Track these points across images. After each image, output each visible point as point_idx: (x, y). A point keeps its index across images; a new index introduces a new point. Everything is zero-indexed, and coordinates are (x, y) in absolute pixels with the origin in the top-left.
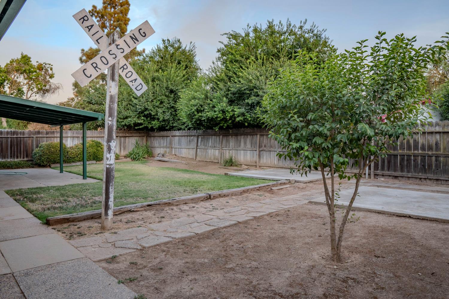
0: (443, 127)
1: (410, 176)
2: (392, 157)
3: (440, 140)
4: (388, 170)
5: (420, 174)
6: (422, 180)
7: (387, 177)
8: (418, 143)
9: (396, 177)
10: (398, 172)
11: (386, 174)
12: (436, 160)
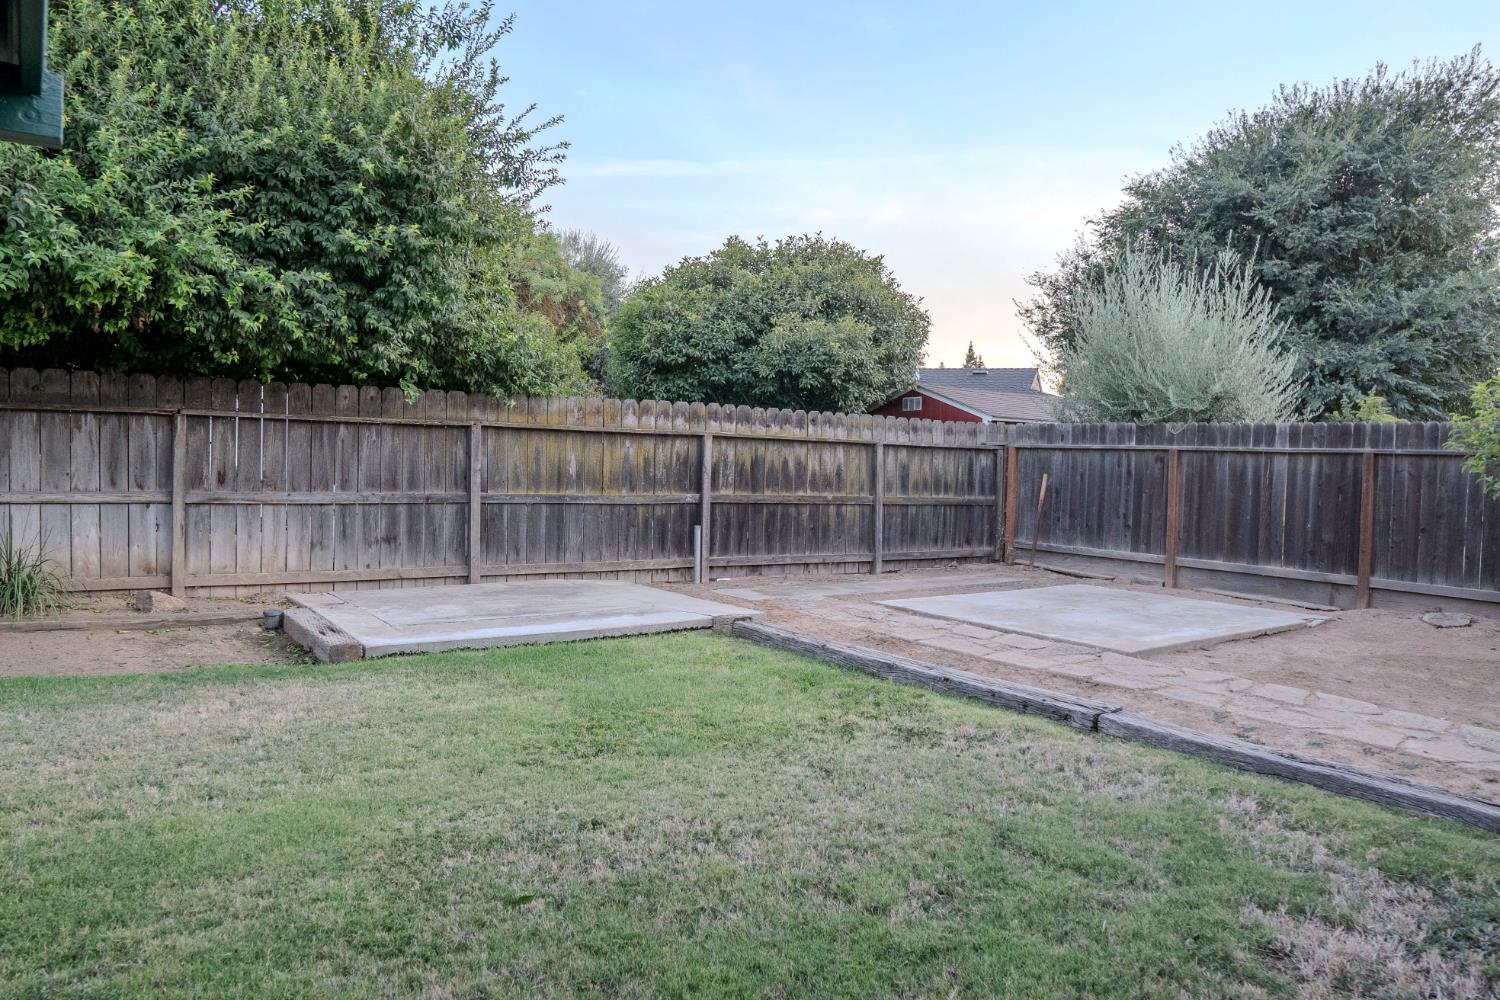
0: (850, 430)
1: (789, 561)
2: (750, 509)
3: (846, 464)
4: (739, 552)
5: (807, 554)
6: (811, 567)
7: (735, 572)
8: (805, 469)
9: (755, 568)
10: (761, 553)
11: (736, 561)
12: (838, 514)
